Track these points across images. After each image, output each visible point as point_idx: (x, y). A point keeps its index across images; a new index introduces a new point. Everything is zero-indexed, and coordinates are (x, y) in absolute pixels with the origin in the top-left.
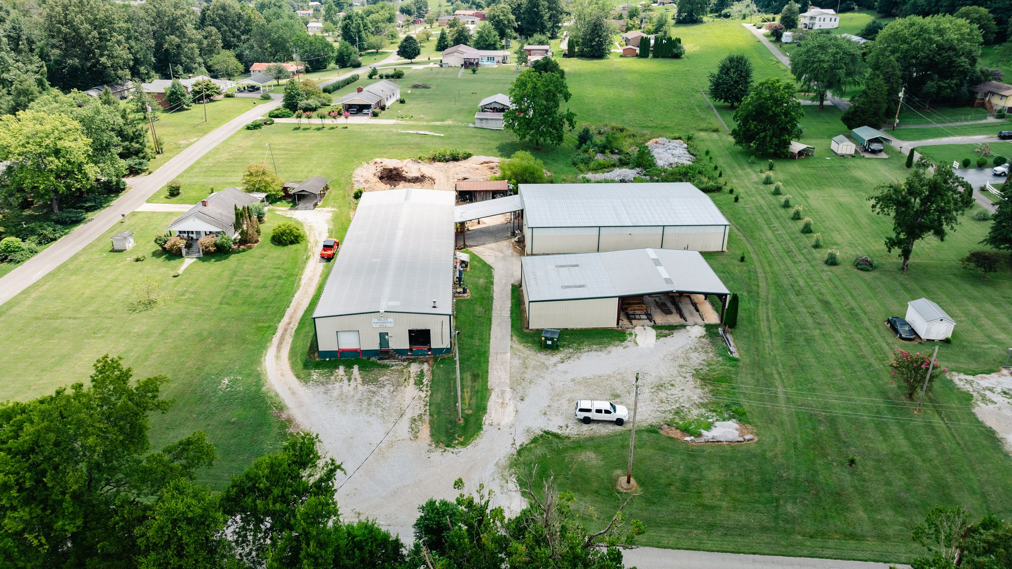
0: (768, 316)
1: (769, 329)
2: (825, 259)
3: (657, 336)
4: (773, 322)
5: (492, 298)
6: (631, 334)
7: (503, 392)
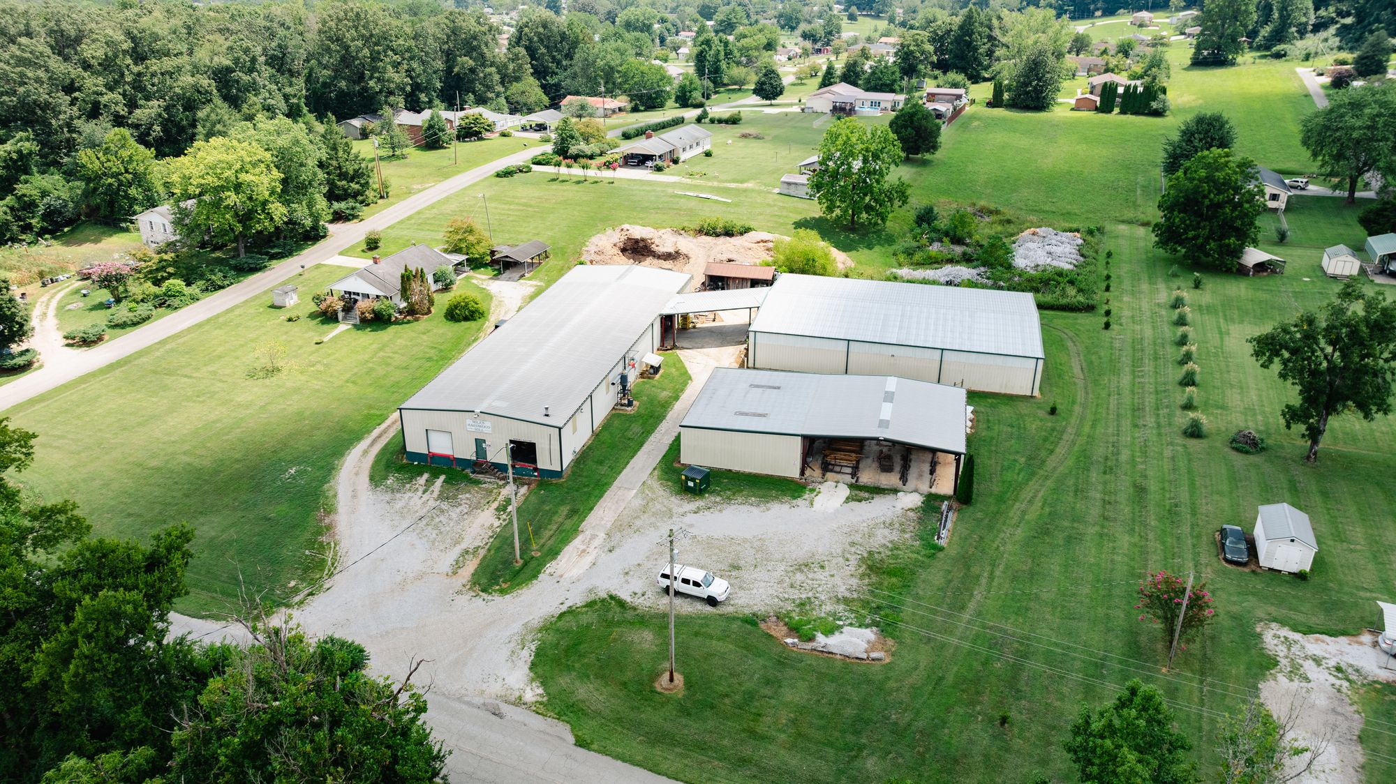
0: (1034, 496)
1: (1023, 514)
2: (1185, 427)
3: (847, 498)
4: (1037, 505)
5: (664, 417)
6: (812, 490)
7: (594, 537)
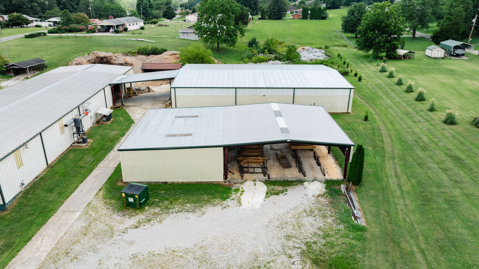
0: (396, 172)
1: (400, 187)
2: (443, 120)
3: (267, 193)
4: (404, 179)
6: (237, 190)
